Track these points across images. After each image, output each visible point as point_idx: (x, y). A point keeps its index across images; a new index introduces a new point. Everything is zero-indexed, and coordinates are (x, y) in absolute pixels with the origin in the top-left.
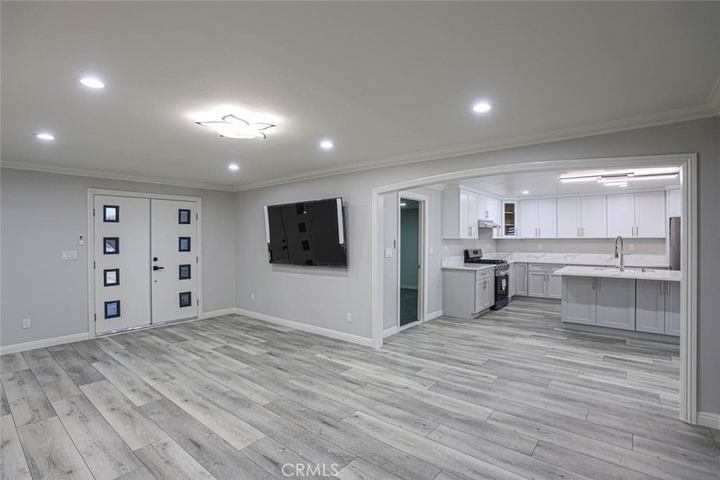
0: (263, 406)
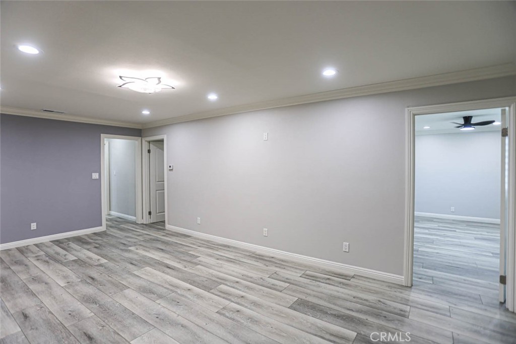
0: (129, 288)
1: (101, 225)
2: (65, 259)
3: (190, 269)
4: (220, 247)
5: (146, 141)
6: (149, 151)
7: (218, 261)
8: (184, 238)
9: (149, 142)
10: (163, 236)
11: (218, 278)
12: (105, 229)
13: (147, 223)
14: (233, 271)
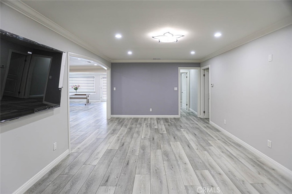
0: (161, 149)
1: (178, 115)
2: (154, 127)
3: (199, 152)
4: (233, 144)
5: (202, 69)
6: (204, 75)
7: (222, 153)
8: (215, 132)
9: (204, 70)
10: (204, 127)
11: (210, 165)
12: (180, 117)
13: (203, 118)
14: (225, 165)
